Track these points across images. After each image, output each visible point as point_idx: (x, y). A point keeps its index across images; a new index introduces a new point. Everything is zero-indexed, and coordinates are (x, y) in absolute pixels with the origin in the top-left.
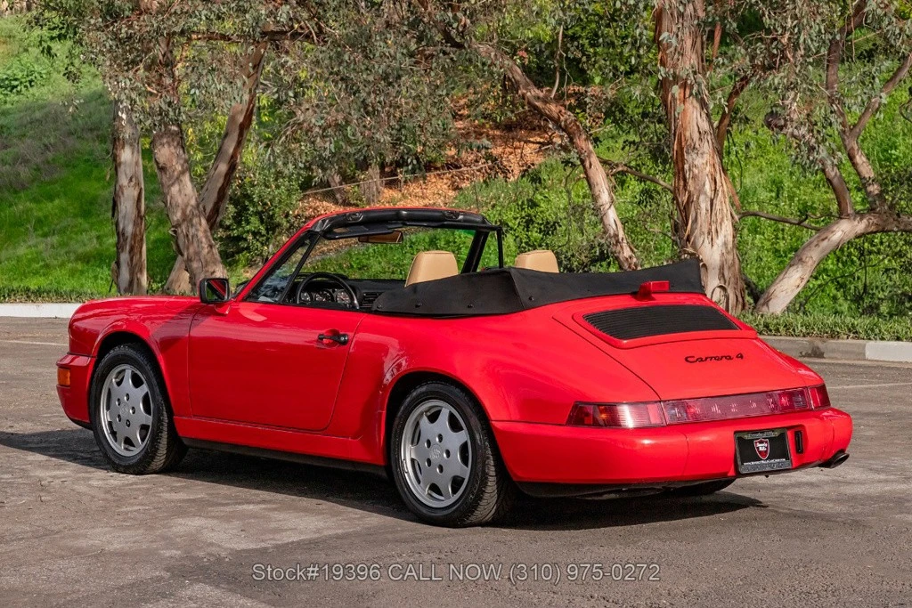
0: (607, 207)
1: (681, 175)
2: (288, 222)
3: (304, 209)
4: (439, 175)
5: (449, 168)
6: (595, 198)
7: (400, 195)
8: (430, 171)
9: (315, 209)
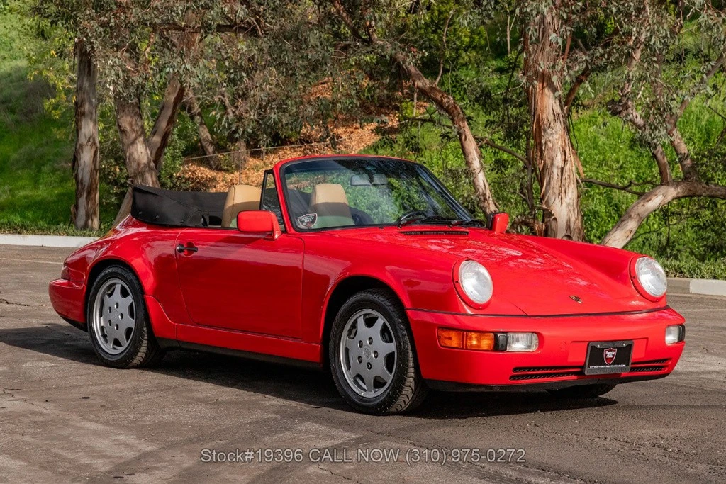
0: (478, 171)
1: (538, 148)
2: (172, 182)
3: (184, 172)
4: (294, 148)
5: (302, 143)
6: (468, 164)
7: (262, 164)
8: (286, 144)
9: (194, 172)
